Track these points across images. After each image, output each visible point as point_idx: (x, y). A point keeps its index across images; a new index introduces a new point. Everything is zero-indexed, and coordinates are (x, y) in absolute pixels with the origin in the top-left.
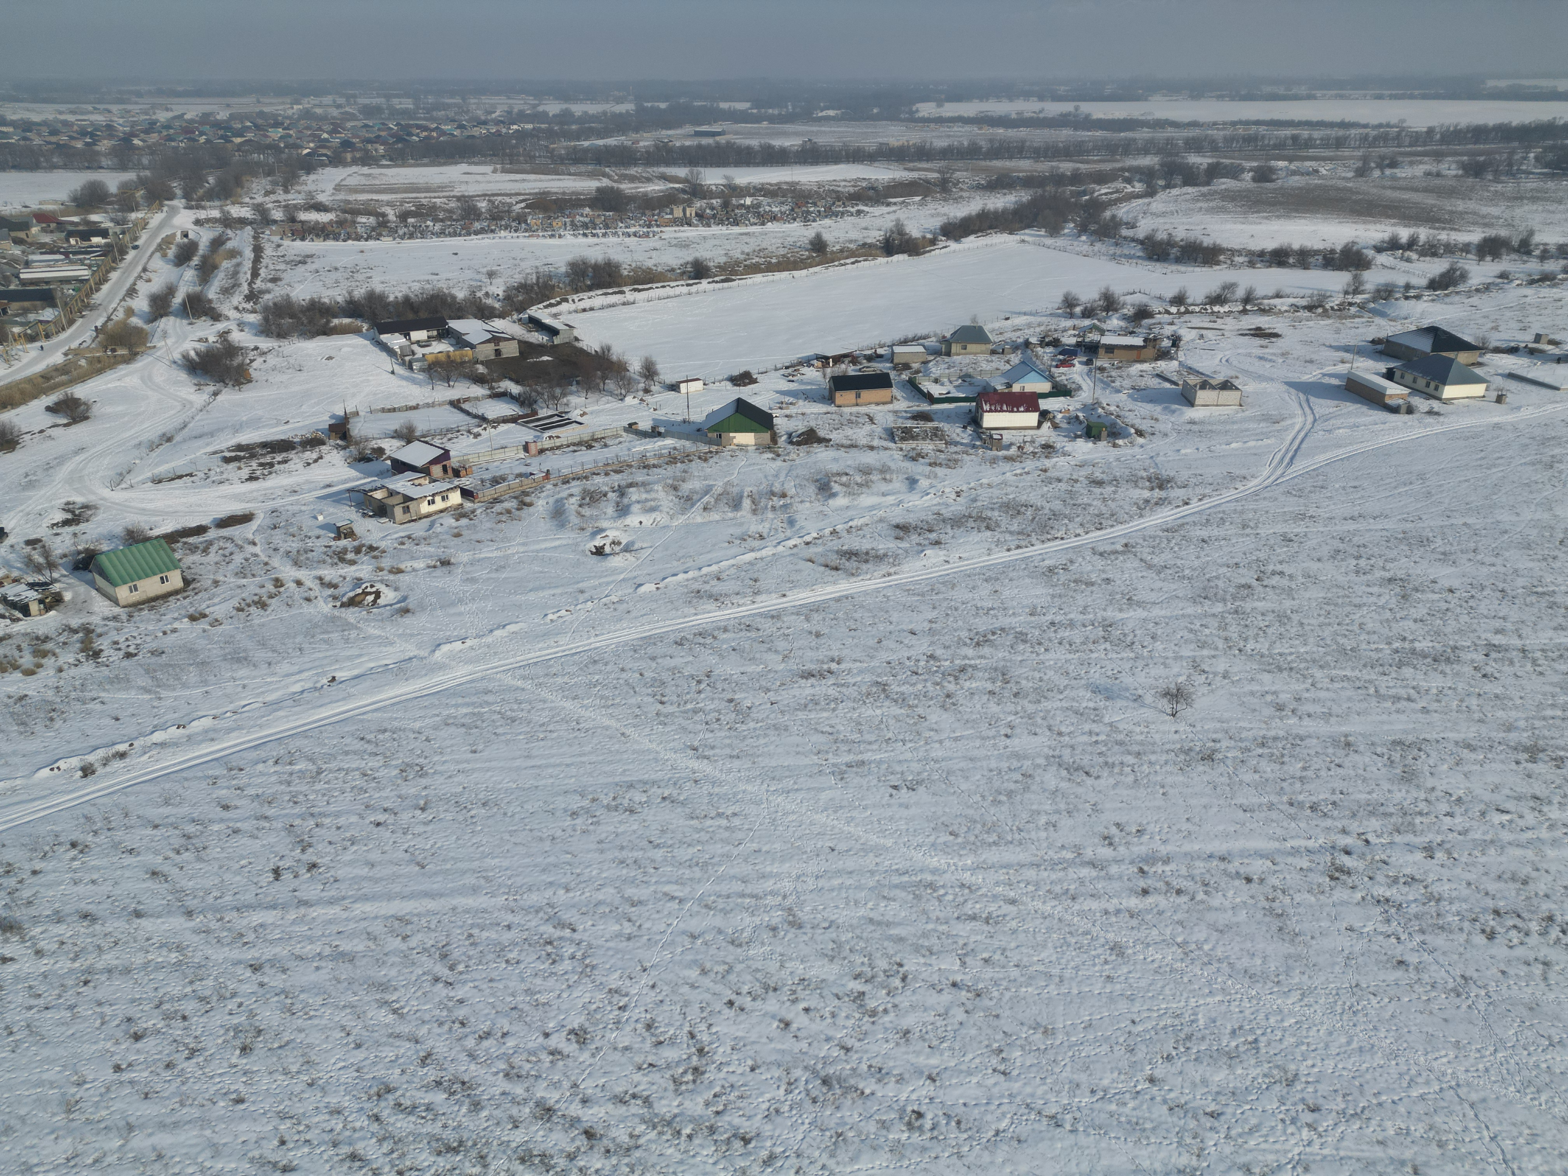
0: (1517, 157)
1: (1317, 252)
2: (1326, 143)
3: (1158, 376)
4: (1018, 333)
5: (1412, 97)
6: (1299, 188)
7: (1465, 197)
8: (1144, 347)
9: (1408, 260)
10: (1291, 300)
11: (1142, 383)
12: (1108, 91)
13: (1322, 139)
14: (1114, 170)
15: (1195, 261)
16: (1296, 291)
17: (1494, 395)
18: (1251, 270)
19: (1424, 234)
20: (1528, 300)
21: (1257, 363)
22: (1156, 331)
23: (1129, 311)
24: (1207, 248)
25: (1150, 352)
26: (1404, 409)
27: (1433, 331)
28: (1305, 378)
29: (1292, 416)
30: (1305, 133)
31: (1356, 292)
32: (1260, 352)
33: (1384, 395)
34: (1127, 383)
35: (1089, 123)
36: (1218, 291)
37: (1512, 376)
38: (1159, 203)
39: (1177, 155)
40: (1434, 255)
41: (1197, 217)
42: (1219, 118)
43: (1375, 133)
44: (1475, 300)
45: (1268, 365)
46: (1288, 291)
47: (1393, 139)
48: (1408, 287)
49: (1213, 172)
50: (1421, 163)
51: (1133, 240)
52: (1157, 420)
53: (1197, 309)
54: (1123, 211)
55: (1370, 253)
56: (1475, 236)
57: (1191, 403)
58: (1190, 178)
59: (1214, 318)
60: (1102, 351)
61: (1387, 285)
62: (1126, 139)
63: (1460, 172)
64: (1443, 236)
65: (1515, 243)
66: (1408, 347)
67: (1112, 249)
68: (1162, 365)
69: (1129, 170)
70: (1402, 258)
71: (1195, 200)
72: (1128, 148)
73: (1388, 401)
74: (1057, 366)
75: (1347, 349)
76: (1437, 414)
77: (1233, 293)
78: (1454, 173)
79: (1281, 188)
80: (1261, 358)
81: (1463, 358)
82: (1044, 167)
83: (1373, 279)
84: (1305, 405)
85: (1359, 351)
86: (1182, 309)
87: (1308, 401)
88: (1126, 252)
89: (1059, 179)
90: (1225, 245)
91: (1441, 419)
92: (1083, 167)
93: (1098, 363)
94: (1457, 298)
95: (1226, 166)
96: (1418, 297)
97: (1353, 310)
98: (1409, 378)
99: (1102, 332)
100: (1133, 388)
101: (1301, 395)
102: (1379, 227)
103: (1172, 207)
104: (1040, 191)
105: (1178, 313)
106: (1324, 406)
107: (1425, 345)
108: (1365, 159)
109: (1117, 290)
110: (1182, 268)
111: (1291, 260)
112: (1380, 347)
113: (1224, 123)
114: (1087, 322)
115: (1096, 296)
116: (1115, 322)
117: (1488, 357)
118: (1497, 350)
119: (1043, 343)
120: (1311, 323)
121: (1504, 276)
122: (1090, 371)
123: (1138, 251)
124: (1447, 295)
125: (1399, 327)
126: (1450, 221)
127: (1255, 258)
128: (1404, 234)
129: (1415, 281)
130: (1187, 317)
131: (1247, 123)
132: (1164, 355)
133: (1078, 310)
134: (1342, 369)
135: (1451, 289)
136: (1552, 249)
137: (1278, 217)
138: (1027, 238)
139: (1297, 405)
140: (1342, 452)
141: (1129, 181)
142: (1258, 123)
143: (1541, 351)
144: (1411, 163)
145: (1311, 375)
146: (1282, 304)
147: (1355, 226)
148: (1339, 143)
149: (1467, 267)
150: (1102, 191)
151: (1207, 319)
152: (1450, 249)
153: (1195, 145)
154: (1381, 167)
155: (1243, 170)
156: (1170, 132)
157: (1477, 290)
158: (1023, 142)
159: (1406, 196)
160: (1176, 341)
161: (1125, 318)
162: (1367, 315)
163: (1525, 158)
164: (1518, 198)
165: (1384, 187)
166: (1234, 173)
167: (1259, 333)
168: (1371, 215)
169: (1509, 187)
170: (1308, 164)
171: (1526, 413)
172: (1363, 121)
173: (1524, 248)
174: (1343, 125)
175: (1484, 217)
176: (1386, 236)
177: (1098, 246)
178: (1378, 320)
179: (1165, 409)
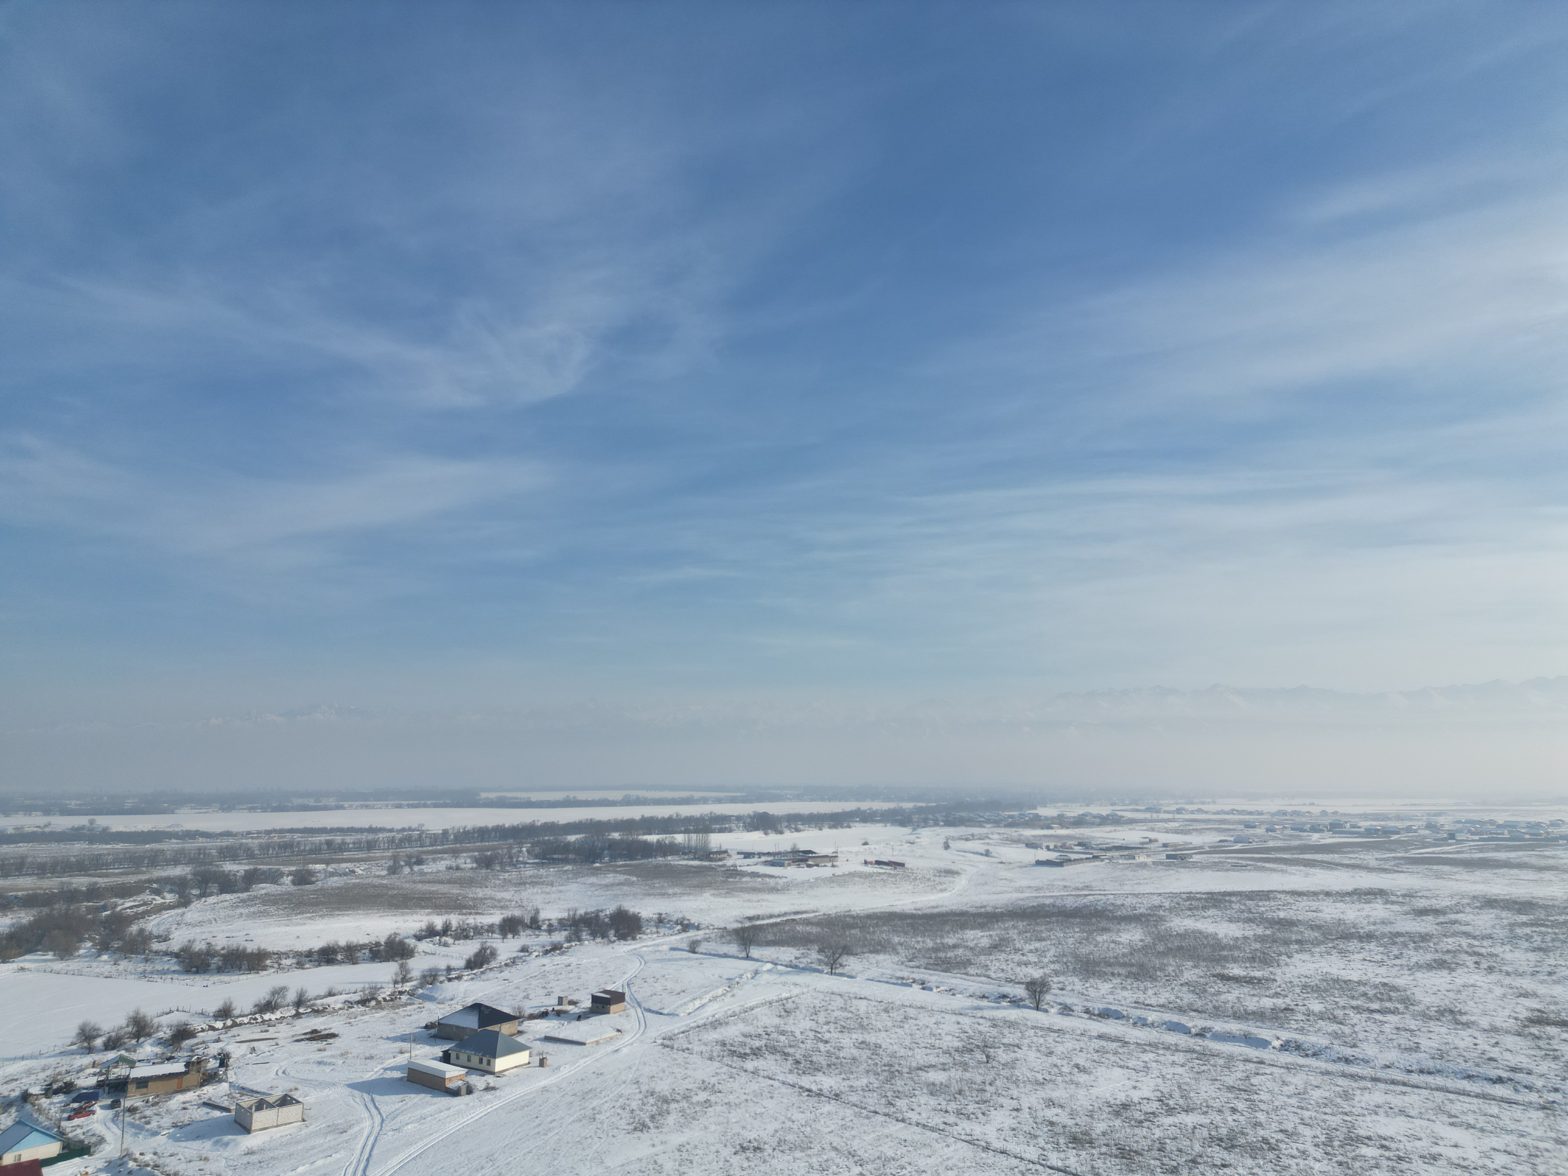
0: (514, 851)
1: (362, 947)
2: (358, 846)
3: (205, 1104)
4: (13, 1085)
5: (425, 806)
6: (338, 888)
7: (482, 885)
8: (186, 1073)
9: (446, 945)
10: (344, 997)
11: (185, 1118)
12: (128, 804)
13: (354, 843)
14: (140, 881)
15: (240, 969)
16: (348, 987)
17: (536, 1060)
18: (301, 971)
19: (455, 920)
20: (546, 968)
21: (317, 1069)
22: (200, 1052)
23: (165, 1033)
24: (252, 954)
25: (194, 1077)
26: (464, 1091)
27: (477, 1008)
28: (369, 1076)
29: (358, 1122)
30: (338, 839)
31: (404, 980)
32: (319, 1056)
33: (444, 1079)
34: (167, 1121)
35: (107, 836)
36: (268, 997)
37: (548, 1039)
38: (195, 912)
39: (211, 864)
40: (466, 937)
41: (239, 924)
42: (253, 828)
43: (400, 836)
44: (506, 974)
45: (328, 1069)
46: (339, 988)
47: (416, 841)
48: (449, 969)
49: (251, 878)
50: (442, 859)
51: (166, 954)
52: (206, 1159)
53: (246, 1020)
54: (152, 924)
55: (412, 942)
56: (495, 918)
57: (247, 1130)
58: (227, 885)
59: (265, 1027)
60: (131, 1088)
61: (430, 970)
62: (152, 850)
63: (475, 865)
64: (471, 920)
65: (527, 920)
66: (457, 1027)
67: (141, 967)
68: (210, 1091)
69: (158, 881)
70: (440, 944)
71: (235, 906)
72: (155, 859)
73: (449, 1085)
74: (70, 1118)
75: (403, 1038)
76: (494, 1089)
77: (284, 997)
78: (470, 866)
79: (322, 889)
80: (319, 1063)
81: (506, 1029)
82: (51, 884)
83: (417, 966)
84: (371, 1106)
85: (415, 1039)
86: (229, 1022)
87: (373, 1100)
88: (159, 967)
89: (72, 896)
90: (270, 949)
91: (498, 1093)
92: (102, 881)
93: (127, 1103)
94: (491, 975)
95: (264, 872)
96: (459, 978)
97: (404, 998)
98: (463, 1057)
99: (132, 1064)
100: (175, 1126)
101: (366, 1096)
102: (415, 917)
103: (209, 915)
104: (46, 910)
105: (225, 1027)
106: (390, 1103)
107: (471, 1022)
108: (395, 858)
109: (149, 1011)
110: (225, 978)
111: (339, 957)
112: (433, 1031)
113: (259, 832)
114: (111, 1055)
115: (123, 1022)
116: (148, 1049)
117: (527, 1025)
118: (532, 1017)
119: (49, 1091)
120: (366, 1018)
121: (524, 949)
122: (117, 1115)
123: (173, 965)
124: (483, 973)
125: (448, 1009)
126: (474, 907)
127: (304, 959)
128: (438, 922)
129: (455, 963)
130: (235, 1031)
131: (281, 831)
132: (211, 1078)
133: (99, 1042)
134: (402, 1059)
135: (485, 966)
136: (555, 923)
137: (322, 916)
138: (26, 965)
139: (363, 1107)
140: (414, 1150)
141: (158, 892)
142: (292, 831)
143: (566, 1012)
144: (434, 860)
145: (373, 1072)
146: (335, 1002)
147: (395, 919)
148: (371, 846)
149: (494, 945)
150: (126, 905)
151: (258, 1029)
152: (478, 931)
153: (231, 854)
154: (410, 864)
155: (282, 875)
156: (201, 842)
157: (506, 965)
158: (23, 858)
159: (434, 888)
160: (224, 1060)
161: (161, 1042)
162: (417, 1001)
163: (521, 852)
164: (522, 883)
165: (414, 882)
166: (274, 878)
167: (315, 1036)
168: (407, 907)
169: (512, 875)
170: (344, 865)
171: (565, 1072)
172: (389, 827)
173: (534, 924)
174: (371, 830)
175: (499, 901)
176: (423, 925)
177: (124, 964)
178: (428, 1005)
179: (217, 1142)
